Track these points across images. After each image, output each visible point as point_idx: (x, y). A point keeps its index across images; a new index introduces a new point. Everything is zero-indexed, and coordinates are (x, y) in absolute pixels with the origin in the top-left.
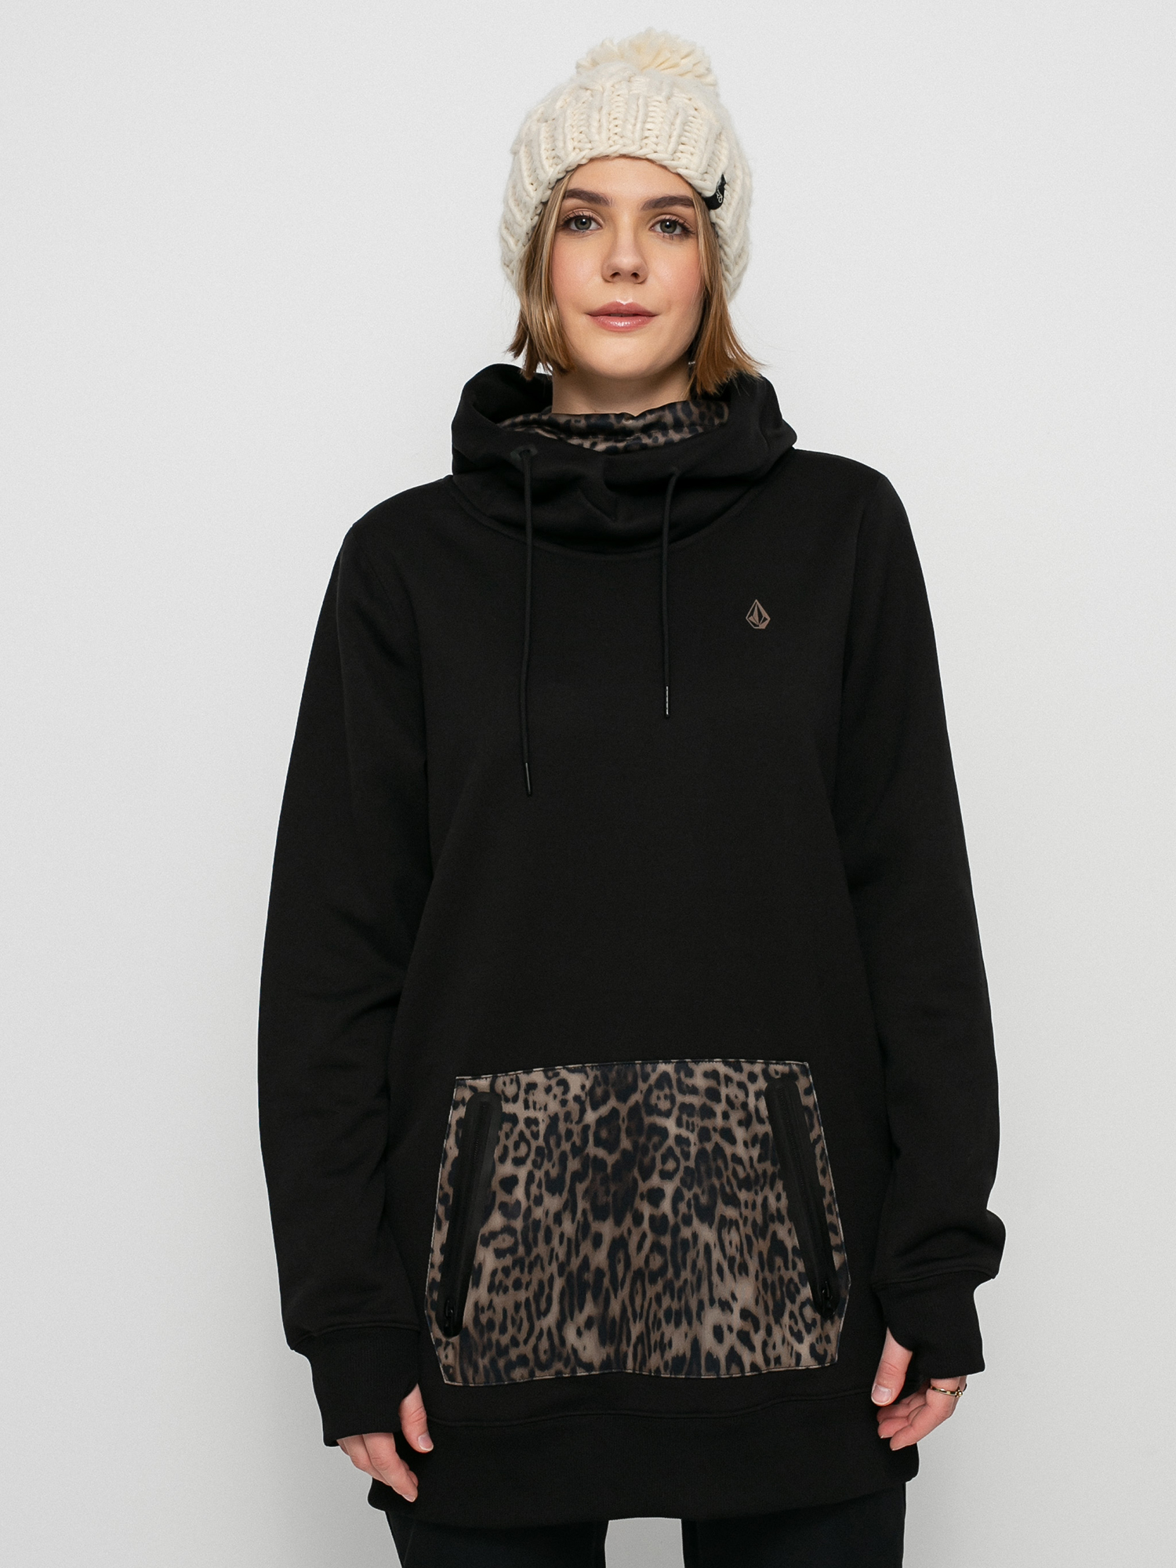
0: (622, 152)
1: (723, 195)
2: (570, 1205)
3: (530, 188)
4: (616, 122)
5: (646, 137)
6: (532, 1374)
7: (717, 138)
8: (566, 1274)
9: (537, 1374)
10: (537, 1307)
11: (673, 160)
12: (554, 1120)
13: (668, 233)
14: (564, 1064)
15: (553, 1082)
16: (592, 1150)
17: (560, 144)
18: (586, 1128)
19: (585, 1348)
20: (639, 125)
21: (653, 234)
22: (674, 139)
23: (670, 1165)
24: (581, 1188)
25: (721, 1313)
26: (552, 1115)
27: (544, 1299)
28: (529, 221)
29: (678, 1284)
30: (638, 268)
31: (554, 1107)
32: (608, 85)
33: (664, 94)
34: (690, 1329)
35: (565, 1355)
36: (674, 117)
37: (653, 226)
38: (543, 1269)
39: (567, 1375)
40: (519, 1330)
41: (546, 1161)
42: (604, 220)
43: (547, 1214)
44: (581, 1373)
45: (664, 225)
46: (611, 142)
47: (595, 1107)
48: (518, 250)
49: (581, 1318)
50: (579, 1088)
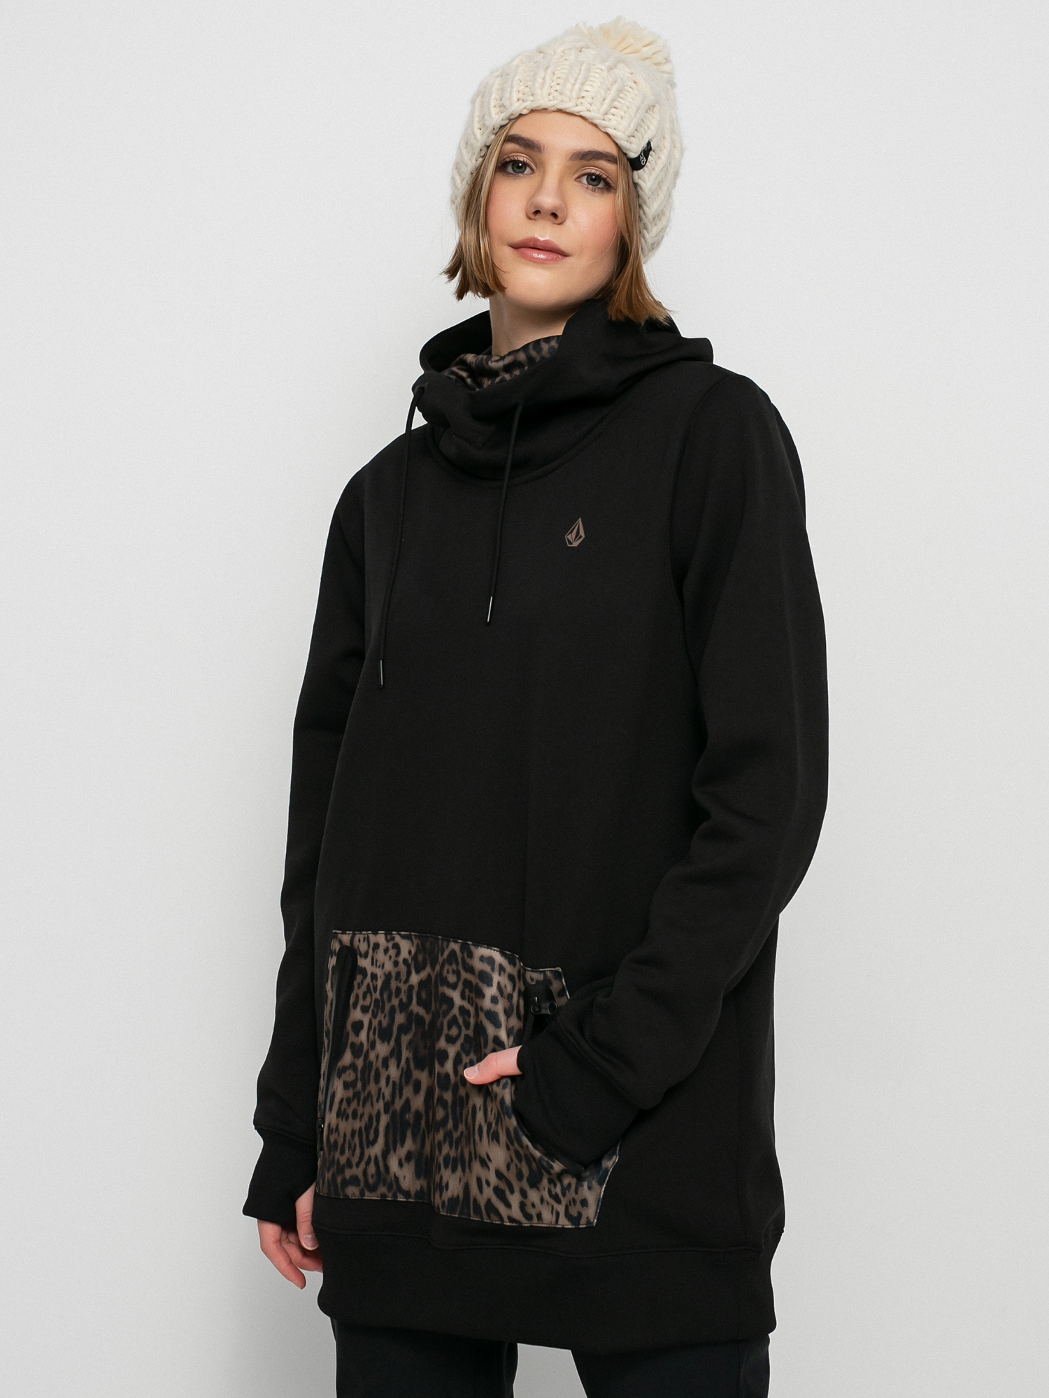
0: (559, 107)
1: (647, 159)
2: (396, 1053)
3: (478, 132)
4: (559, 81)
5: (583, 97)
6: (362, 1193)
7: (649, 109)
8: (390, 1112)
9: (366, 1195)
10: (366, 1136)
11: (604, 120)
12: (388, 977)
13: (593, 185)
14: (398, 931)
15: (390, 945)
16: (415, 1008)
17: (507, 95)
18: (411, 987)
19: (405, 1177)
20: (577, 86)
21: (577, 184)
22: (607, 101)
23: (454, 1031)
24: (405, 1039)
25: (480, 1167)
26: (387, 973)
27: (372, 1132)
28: (474, 161)
29: (456, 1135)
30: (557, 208)
31: (389, 966)
32: (559, 50)
33: (607, 64)
34: (464, 1175)
35: (388, 1181)
36: (612, 84)
37: (579, 177)
38: (372, 1105)
39: (390, 1199)
40: (353, 1154)
41: (380, 1013)
42: (536, 167)
43: (377, 1057)
44: (401, 1199)
45: (590, 178)
46: (551, 97)
47: (418, 972)
48: (463, 187)
49: (402, 1151)
50: (407, 952)
